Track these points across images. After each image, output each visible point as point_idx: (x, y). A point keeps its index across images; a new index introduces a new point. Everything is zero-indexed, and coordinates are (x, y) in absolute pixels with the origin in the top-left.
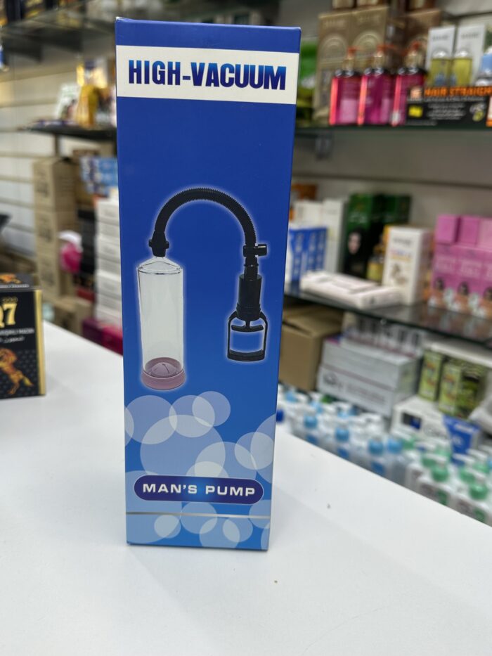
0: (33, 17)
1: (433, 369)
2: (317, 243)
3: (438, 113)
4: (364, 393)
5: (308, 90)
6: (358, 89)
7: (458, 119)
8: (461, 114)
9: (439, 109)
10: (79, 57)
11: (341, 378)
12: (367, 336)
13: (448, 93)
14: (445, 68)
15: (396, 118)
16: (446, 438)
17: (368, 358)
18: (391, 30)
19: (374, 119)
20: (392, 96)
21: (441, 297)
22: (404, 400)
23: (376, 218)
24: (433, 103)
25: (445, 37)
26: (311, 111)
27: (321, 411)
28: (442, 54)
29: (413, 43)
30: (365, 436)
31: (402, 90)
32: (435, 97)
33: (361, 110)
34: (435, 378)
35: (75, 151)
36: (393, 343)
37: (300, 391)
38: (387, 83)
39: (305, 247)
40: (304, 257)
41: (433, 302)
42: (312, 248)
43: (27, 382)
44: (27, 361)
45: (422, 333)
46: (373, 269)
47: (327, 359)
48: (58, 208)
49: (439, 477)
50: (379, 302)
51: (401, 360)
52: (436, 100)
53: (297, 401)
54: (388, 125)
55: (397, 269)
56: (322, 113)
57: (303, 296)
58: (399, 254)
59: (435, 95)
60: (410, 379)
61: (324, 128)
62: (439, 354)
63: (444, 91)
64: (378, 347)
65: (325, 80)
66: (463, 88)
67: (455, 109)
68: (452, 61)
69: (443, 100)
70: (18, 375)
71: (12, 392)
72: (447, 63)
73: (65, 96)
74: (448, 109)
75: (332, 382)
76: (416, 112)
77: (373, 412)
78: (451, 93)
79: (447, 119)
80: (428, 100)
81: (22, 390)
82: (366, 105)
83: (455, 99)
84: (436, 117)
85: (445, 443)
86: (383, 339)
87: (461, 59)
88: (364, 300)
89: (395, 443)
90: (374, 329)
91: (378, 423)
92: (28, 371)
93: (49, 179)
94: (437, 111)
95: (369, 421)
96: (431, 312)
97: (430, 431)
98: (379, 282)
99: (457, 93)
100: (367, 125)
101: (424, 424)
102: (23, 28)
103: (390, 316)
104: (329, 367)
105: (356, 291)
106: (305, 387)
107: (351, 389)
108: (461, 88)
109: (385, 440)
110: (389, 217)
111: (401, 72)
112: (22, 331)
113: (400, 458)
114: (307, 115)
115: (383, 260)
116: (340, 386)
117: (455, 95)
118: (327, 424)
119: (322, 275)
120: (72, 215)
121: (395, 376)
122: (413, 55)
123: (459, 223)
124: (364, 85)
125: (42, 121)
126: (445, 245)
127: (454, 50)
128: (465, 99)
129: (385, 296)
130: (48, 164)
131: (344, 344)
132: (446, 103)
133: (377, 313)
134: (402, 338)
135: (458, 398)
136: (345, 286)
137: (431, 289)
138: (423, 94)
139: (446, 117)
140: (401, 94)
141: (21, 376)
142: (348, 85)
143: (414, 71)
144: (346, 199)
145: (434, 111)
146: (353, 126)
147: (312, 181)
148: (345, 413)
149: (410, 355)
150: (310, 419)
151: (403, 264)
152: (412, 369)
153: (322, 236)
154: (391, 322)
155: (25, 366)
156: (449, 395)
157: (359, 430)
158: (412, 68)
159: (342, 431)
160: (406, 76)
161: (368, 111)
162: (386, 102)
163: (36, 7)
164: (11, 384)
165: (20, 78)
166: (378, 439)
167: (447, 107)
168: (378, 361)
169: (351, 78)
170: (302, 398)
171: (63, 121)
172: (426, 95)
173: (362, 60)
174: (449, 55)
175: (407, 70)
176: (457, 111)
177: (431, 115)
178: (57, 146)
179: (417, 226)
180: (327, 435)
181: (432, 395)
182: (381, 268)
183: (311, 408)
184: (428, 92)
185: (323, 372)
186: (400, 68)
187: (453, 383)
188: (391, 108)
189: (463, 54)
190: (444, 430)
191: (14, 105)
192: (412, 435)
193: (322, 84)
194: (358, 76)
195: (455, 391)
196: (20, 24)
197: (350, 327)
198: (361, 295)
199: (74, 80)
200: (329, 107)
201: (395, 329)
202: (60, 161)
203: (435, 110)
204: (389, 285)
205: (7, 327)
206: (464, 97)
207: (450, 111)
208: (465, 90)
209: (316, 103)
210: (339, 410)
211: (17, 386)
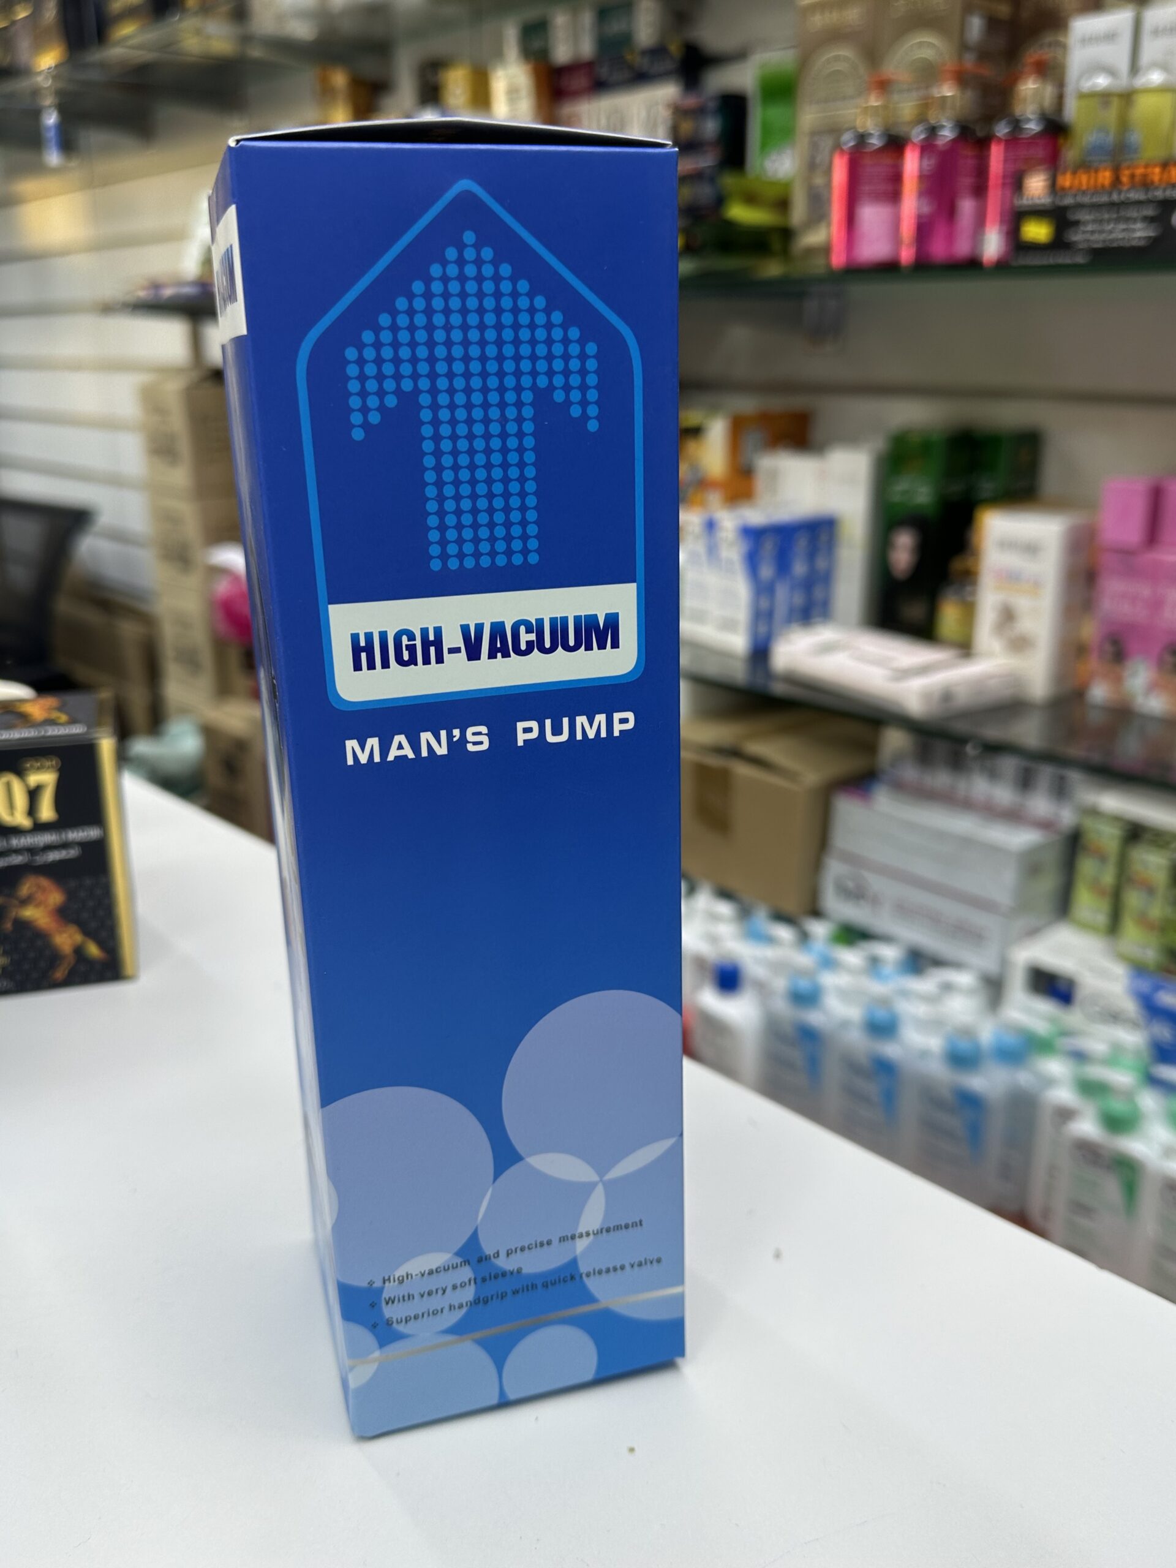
0: (125, 38)
1: (1103, 858)
2: (812, 555)
3: (1093, 232)
4: (934, 920)
5: (774, 184)
6: (896, 178)
7: (1142, 243)
8: (1150, 233)
9: (1094, 221)
11: (876, 883)
12: (941, 779)
13: (1116, 181)
14: (1111, 115)
15: (992, 245)
16: (1134, 1025)
17: (941, 835)
18: (976, 26)
19: (938, 250)
20: (980, 190)
21: (1118, 680)
22: (1033, 932)
23: (956, 488)
24: (1080, 206)
25: (1110, 37)
26: (786, 234)
27: (829, 963)
28: (1102, 82)
29: (1033, 54)
30: (934, 1024)
31: (1003, 177)
32: (1084, 193)
33: (908, 230)
34: (1108, 878)
36: (1003, 794)
37: (781, 917)
38: (967, 158)
39: (783, 565)
40: (782, 593)
41: (1099, 692)
42: (799, 568)
43: (93, 950)
45: (1075, 777)
46: (949, 615)
47: (841, 839)
48: (202, 490)
49: (1117, 1123)
50: (963, 699)
51: (1021, 838)
52: (1086, 200)
53: (770, 940)
54: (972, 265)
55: (1008, 616)
56: (814, 238)
57: (779, 689)
58: (1011, 579)
59: (1084, 187)
60: (1048, 883)
61: (820, 280)
62: (1116, 819)
63: (1105, 177)
64: (966, 805)
65: (818, 160)
66: (1155, 166)
67: (1135, 220)
68: (1127, 97)
69: (1104, 199)
70: (70, 936)
71: (60, 974)
72: (1116, 102)
74: (1118, 220)
75: (856, 894)
76: (1037, 231)
77: (957, 965)
78: (1125, 179)
79: (1115, 245)
80: (1068, 201)
81: (83, 968)
82: (919, 217)
83: (1135, 195)
84: (1087, 241)
85: (1133, 1039)
86: (980, 786)
87: (1150, 91)
88: (927, 696)
89: (1010, 1040)
90: (957, 763)
91: (970, 992)
92: (93, 924)
93: (178, 422)
94: (1090, 228)
95: (947, 988)
96: (1095, 718)
97: (1097, 1009)
98: (965, 648)
99: (1137, 179)
100: (923, 266)
101: (1081, 994)
102: (103, 66)
103: (993, 732)
104: (850, 859)
105: (905, 674)
106: (790, 906)
107: (904, 911)
108: (1146, 166)
109: (987, 1033)
110: (987, 486)
111: (1002, 130)
112: (74, 835)
113: (1023, 1078)
114: (776, 244)
115: (974, 593)
116: (875, 901)
117: (1133, 186)
118: (845, 995)
119: (826, 633)
121: (1010, 875)
122: (1029, 87)
123: (1156, 497)
124: (912, 164)
125: (156, 286)
126: (1126, 552)
127: (1135, 68)
128: (1159, 194)
129: (978, 683)
130: (173, 389)
131: (884, 801)
132: (1112, 205)
133: (961, 727)
134: (1025, 782)
135: (1163, 927)
136: (878, 662)
137: (1093, 663)
138: (1053, 187)
139: (1112, 241)
140: (1004, 185)
141: (78, 938)
142: (874, 169)
143: (1033, 126)
144: (879, 443)
145: (1082, 228)
146: (889, 268)
147: (796, 402)
148: (888, 969)
149: (1045, 825)
150: (804, 984)
151: (1022, 603)
152: (1052, 859)
153: (823, 538)
154: (994, 749)
155: (85, 915)
156: (1143, 921)
157: (920, 1010)
158: (1028, 120)
159: (881, 1014)
160: (1014, 141)
161: (923, 230)
162: (967, 206)
163: (130, 13)
165: (106, 181)
166: (967, 1032)
167: (1115, 216)
168: (967, 842)
169: (881, 150)
170: (784, 933)
171: (202, 285)
172: (1063, 189)
173: (906, 108)
174: (1123, 82)
175: (1016, 124)
176: (1139, 225)
177: (1077, 237)
178: (197, 343)
180: (845, 1024)
181: (1102, 919)
182: (969, 611)
183: (804, 959)
184: (1066, 180)
185: (834, 869)
186: (1001, 119)
187: (1150, 890)
188: (980, 222)
189: (1156, 78)
190: (1130, 1006)
191: (100, 246)
192: (1052, 1020)
193: (812, 166)
194: (895, 144)
195: (1158, 910)
196: (97, 56)
197: (898, 759)
198: (917, 684)
200: (829, 224)
201: (1009, 765)
202: (203, 379)
203: (1085, 223)
204: (990, 655)
205: (40, 827)
206: (1157, 188)
207: (1122, 226)
208: (1157, 170)
209: (798, 213)
210: (874, 963)
211: (71, 960)
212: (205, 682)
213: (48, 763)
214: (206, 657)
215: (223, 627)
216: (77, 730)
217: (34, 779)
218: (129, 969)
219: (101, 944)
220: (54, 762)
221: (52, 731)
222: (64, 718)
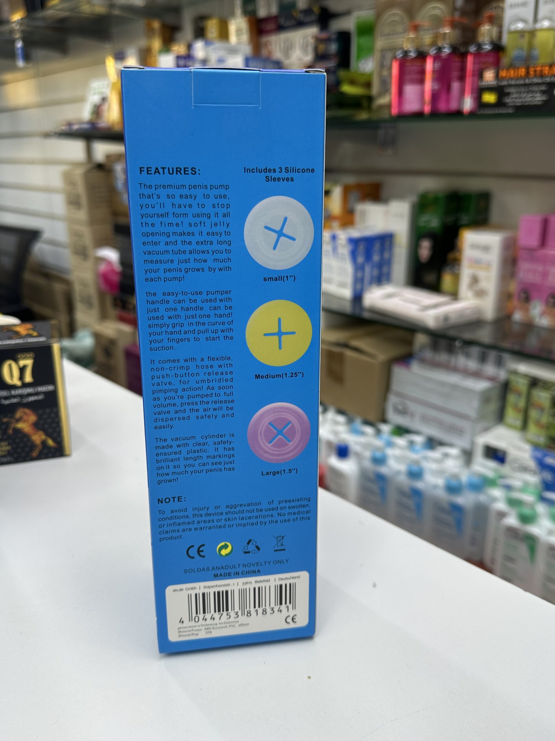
0: (55, 6)
1: (519, 394)
2: (382, 252)
3: (516, 98)
4: (440, 424)
5: (364, 74)
6: (422, 72)
7: (540, 103)
8: (544, 98)
9: (517, 93)
10: (108, 46)
11: (412, 406)
12: (443, 357)
13: (528, 73)
14: (525, 42)
15: (468, 104)
16: (535, 473)
17: (443, 384)
19: (442, 107)
20: (462, 78)
21: (527, 310)
22: (486, 430)
23: (450, 220)
24: (510, 86)
25: (524, 4)
26: (370, 99)
27: (390, 444)
28: (520, 26)
29: (487, 13)
30: (440, 473)
31: (473, 71)
32: (512, 79)
33: (428, 97)
34: (522, 403)
35: (108, 157)
36: (472, 364)
37: (367, 422)
38: (456, 64)
39: (368, 257)
40: (368, 269)
41: (518, 316)
42: (376, 258)
43: (50, 442)
44: (49, 421)
45: (506, 356)
46: (447, 280)
47: (396, 386)
48: (93, 221)
49: (526, 519)
50: (454, 319)
51: (481, 385)
52: (513, 82)
53: (363, 434)
54: (458, 114)
55: (475, 280)
56: (383, 101)
57: (366, 315)
58: (476, 262)
59: (512, 76)
60: (493, 406)
61: (385, 121)
62: (526, 376)
63: (522, 72)
64: (455, 370)
65: (385, 63)
66: (546, 66)
67: (536, 92)
68: (532, 33)
69: (521, 82)
70: (40, 436)
71: (35, 454)
72: (527, 35)
73: (94, 94)
74: (528, 92)
75: (403, 412)
76: (489, 98)
77: (451, 445)
78: (532, 73)
79: (527, 104)
80: (504, 83)
81: (45, 451)
82: (433, 91)
83: (536, 80)
84: (514, 102)
85: (533, 479)
86: (461, 361)
87: (542, 30)
88: (437, 318)
89: (475, 480)
90: (451, 350)
91: (456, 457)
92: (50, 431)
93: (81, 189)
94: (514, 96)
95: (446, 455)
96: (516, 328)
97: (517, 465)
98: (455, 295)
99: (538, 73)
100: (435, 115)
101: (509, 458)
102: (44, 19)
103: (468, 336)
104: (400, 395)
105: (427, 308)
106: (371, 417)
107: (425, 419)
108: (542, 67)
109: (465, 477)
110: (465, 219)
111: (472, 49)
112: (41, 389)
113: (482, 498)
114: (365, 103)
115: (459, 269)
116: (412, 415)
117: (535, 76)
118: (398, 459)
119: (388, 289)
120: (107, 229)
121: (475, 403)
122: (485, 28)
123: (545, 223)
124: (429, 65)
125: (70, 124)
126: (531, 250)
127: (536, 20)
128: (548, 80)
129: (461, 312)
130: (79, 172)
131: (416, 367)
132: (525, 85)
133: (452, 333)
134: (483, 359)
135: (548, 427)
136: (414, 302)
137: (515, 302)
138: (497, 76)
139: (525, 102)
140: (473, 75)
141: (43, 437)
142: (412, 68)
143: (488, 47)
144: (414, 198)
145: (512, 96)
146: (419, 115)
147: (374, 179)
148: (418, 447)
149: (492, 379)
150: (378, 454)
151: (482, 274)
152: (495, 395)
153: (388, 243)
154: (469, 343)
155: (46, 426)
156: (538, 423)
157: (434, 466)
158: (486, 44)
159: (415, 468)
160: (478, 54)
161: (435, 97)
162: (456, 86)
164: (33, 446)
165: (46, 74)
166: (456, 476)
167: (527, 90)
168: (455, 387)
169: (415, 59)
170: (369, 430)
171: (92, 123)
172: (502, 77)
173: (427, 39)
174: (530, 26)
175: (479, 46)
176: (538, 95)
177: (508, 100)
178: (89, 151)
179: (497, 228)
180: (398, 473)
181: (519, 423)
182: (457, 278)
183: (378, 443)
184: (503, 73)
185: (392, 400)
186: (472, 44)
187: (542, 409)
188: (462, 93)
189: (546, 24)
190: (532, 464)
191: (41, 105)
192: (495, 471)
193: (382, 66)
194: (422, 56)
195: (545, 419)
196: (41, 14)
197: (422, 348)
198: (433, 312)
199: (104, 74)
200: (390, 94)
201: (475, 351)
202: (93, 168)
203: (513, 94)
204: (467, 299)
205: (25, 385)
206: (547, 77)
207: (530, 95)
208: (547, 68)
209: (375, 89)
210: (412, 443)
211: (40, 447)
212: (95, 312)
213: (28, 355)
214: (95, 301)
215: (103, 286)
216: (42, 339)
217: (22, 363)
218: (67, 452)
219: (54, 440)
220: (32, 354)
221: (30, 340)
222: (35, 334)
